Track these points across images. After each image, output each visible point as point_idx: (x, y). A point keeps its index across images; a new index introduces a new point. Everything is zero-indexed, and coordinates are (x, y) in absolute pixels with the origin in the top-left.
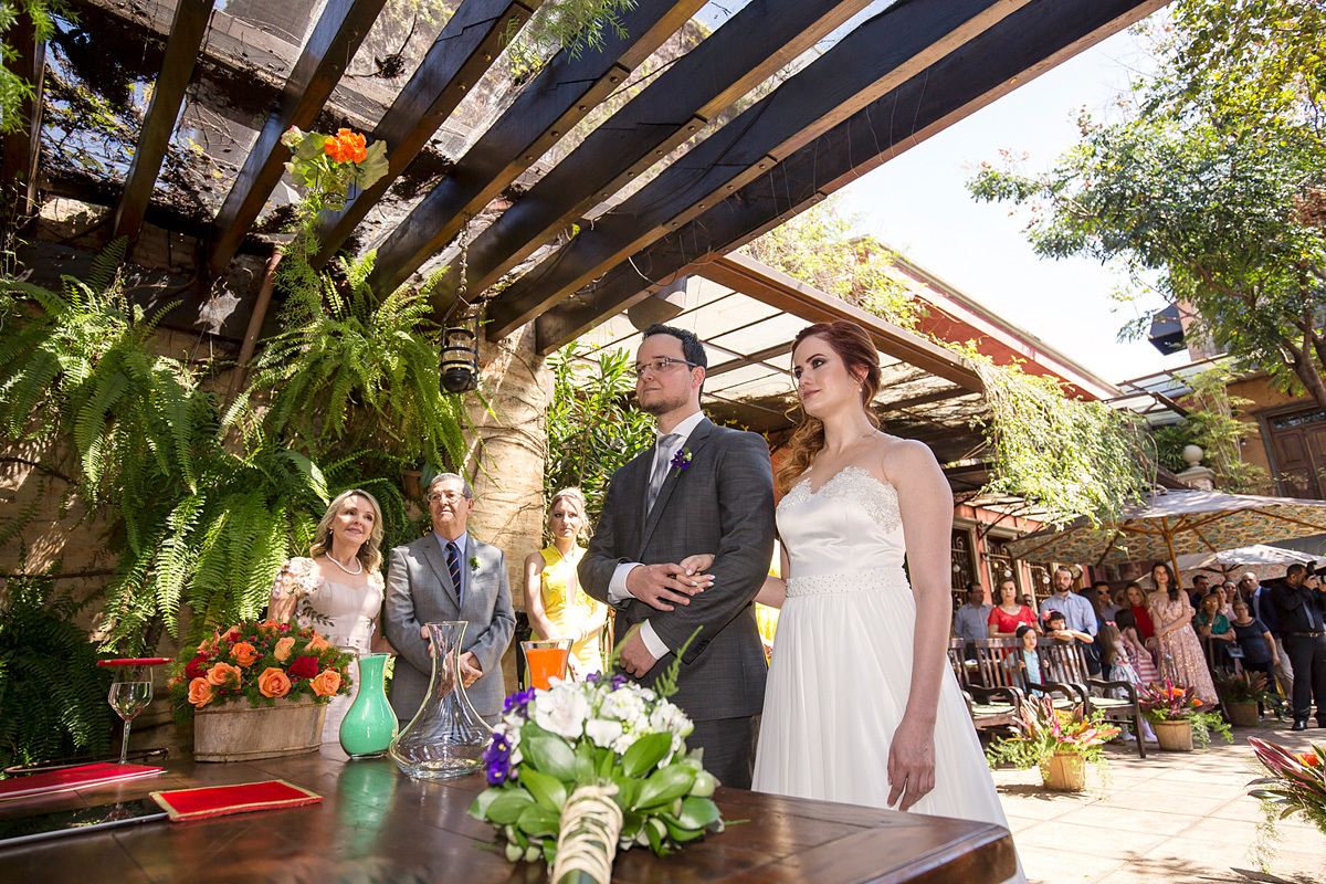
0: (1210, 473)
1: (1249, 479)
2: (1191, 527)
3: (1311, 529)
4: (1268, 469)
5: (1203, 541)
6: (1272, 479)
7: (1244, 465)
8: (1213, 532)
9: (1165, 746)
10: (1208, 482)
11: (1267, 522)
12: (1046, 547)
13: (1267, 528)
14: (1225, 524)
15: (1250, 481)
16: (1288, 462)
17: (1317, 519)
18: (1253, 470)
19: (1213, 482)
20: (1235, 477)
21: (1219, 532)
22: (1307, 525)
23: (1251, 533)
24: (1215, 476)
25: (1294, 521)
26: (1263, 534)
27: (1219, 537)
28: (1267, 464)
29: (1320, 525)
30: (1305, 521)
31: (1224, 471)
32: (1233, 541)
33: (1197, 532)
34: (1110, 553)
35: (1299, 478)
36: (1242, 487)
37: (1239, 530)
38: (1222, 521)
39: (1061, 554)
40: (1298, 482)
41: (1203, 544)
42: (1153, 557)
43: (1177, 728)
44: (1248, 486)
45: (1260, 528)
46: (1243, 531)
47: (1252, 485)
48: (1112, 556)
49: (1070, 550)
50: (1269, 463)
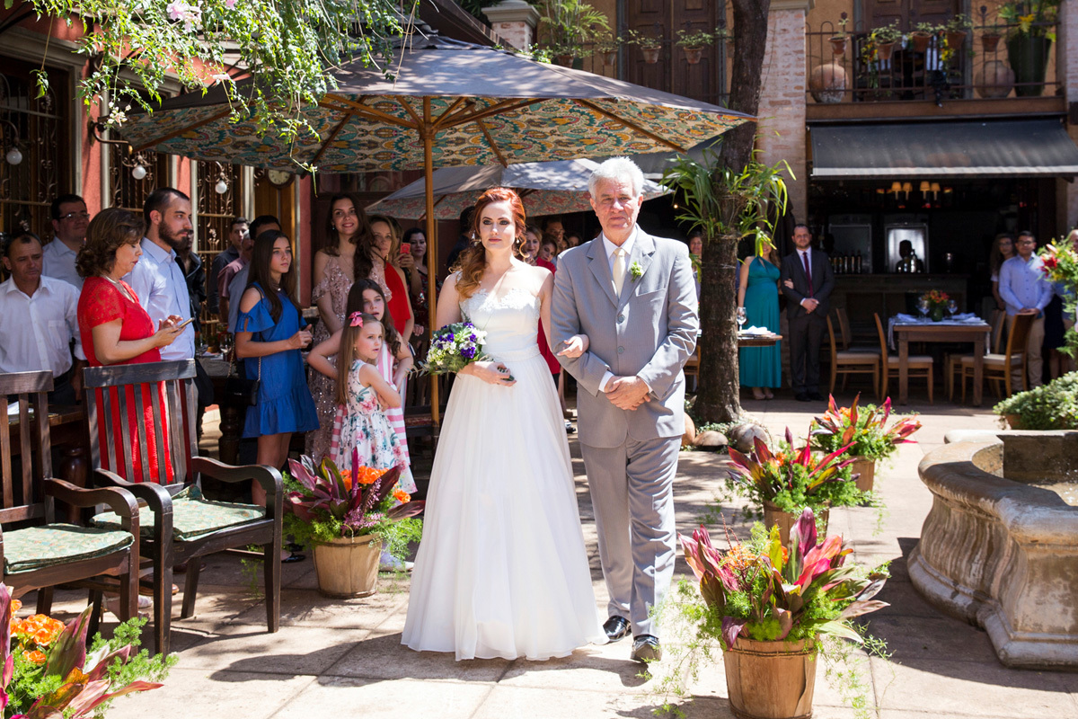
0: (531, 13)
1: (584, 33)
2: (476, 117)
3: (651, 141)
4: (613, 19)
5: (489, 143)
6: (615, 38)
7: (582, 8)
8: (507, 129)
9: (324, 587)
10: (526, 29)
11: (591, 122)
12: (205, 129)
13: (590, 133)
14: (527, 117)
15: (585, 37)
16: (642, 12)
17: (664, 125)
18: (593, 18)
19: (534, 30)
20: (566, 27)
21: (516, 130)
22: (647, 134)
23: (564, 138)
24: (538, 20)
25: (631, 125)
26: (581, 142)
27: (515, 139)
28: (614, 11)
29: (666, 136)
30: (646, 127)
31: (553, 14)
32: (536, 147)
33: (483, 129)
34: (329, 151)
35: (650, 43)
36: (572, 44)
37: (547, 130)
38: (524, 112)
39: (235, 146)
40: (648, 49)
41: (488, 150)
42: (402, 166)
43: (355, 550)
44: (581, 45)
45: (579, 131)
46: (553, 133)
47: (587, 44)
48: (332, 156)
49: (253, 139)
50: (617, 10)
